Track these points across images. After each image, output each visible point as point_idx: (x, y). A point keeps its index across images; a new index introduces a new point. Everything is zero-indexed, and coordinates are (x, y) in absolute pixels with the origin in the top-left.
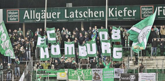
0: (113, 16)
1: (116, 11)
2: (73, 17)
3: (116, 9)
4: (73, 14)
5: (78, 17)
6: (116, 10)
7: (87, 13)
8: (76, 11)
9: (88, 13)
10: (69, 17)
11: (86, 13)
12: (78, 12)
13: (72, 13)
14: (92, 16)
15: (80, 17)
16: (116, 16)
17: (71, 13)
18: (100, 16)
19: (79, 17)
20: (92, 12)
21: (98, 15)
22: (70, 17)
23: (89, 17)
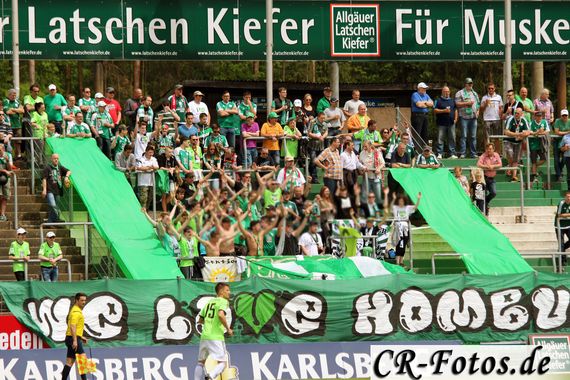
0: (225, 40)
1: (236, 22)
2: (63, 39)
3: (236, 11)
4: (63, 30)
5: (83, 42)
6: (236, 17)
7: (120, 24)
8: (76, 13)
9: (125, 25)
10: (43, 41)
11: (114, 24)
12: (83, 20)
13: (58, 22)
14: (141, 40)
15: (91, 41)
16: (236, 41)
17: (53, 22)
18: (174, 41)
19: (87, 41)
20: (139, 21)
21: (164, 34)
22: (48, 40)
23: (130, 40)
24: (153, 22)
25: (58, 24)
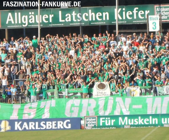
0: (120, 18)
1: (124, 13)
2: (70, 20)
3: (124, 9)
4: (70, 17)
6: (124, 11)
7: (87, 15)
8: (74, 12)
9: (89, 15)
10: (64, 21)
11: (85, 15)
12: (76, 14)
14: (94, 19)
16: (124, 18)
18: (104, 19)
19: (77, 20)
20: (93, 14)
21: (101, 17)
23: (90, 20)
24: (98, 13)
25: (68, 15)
